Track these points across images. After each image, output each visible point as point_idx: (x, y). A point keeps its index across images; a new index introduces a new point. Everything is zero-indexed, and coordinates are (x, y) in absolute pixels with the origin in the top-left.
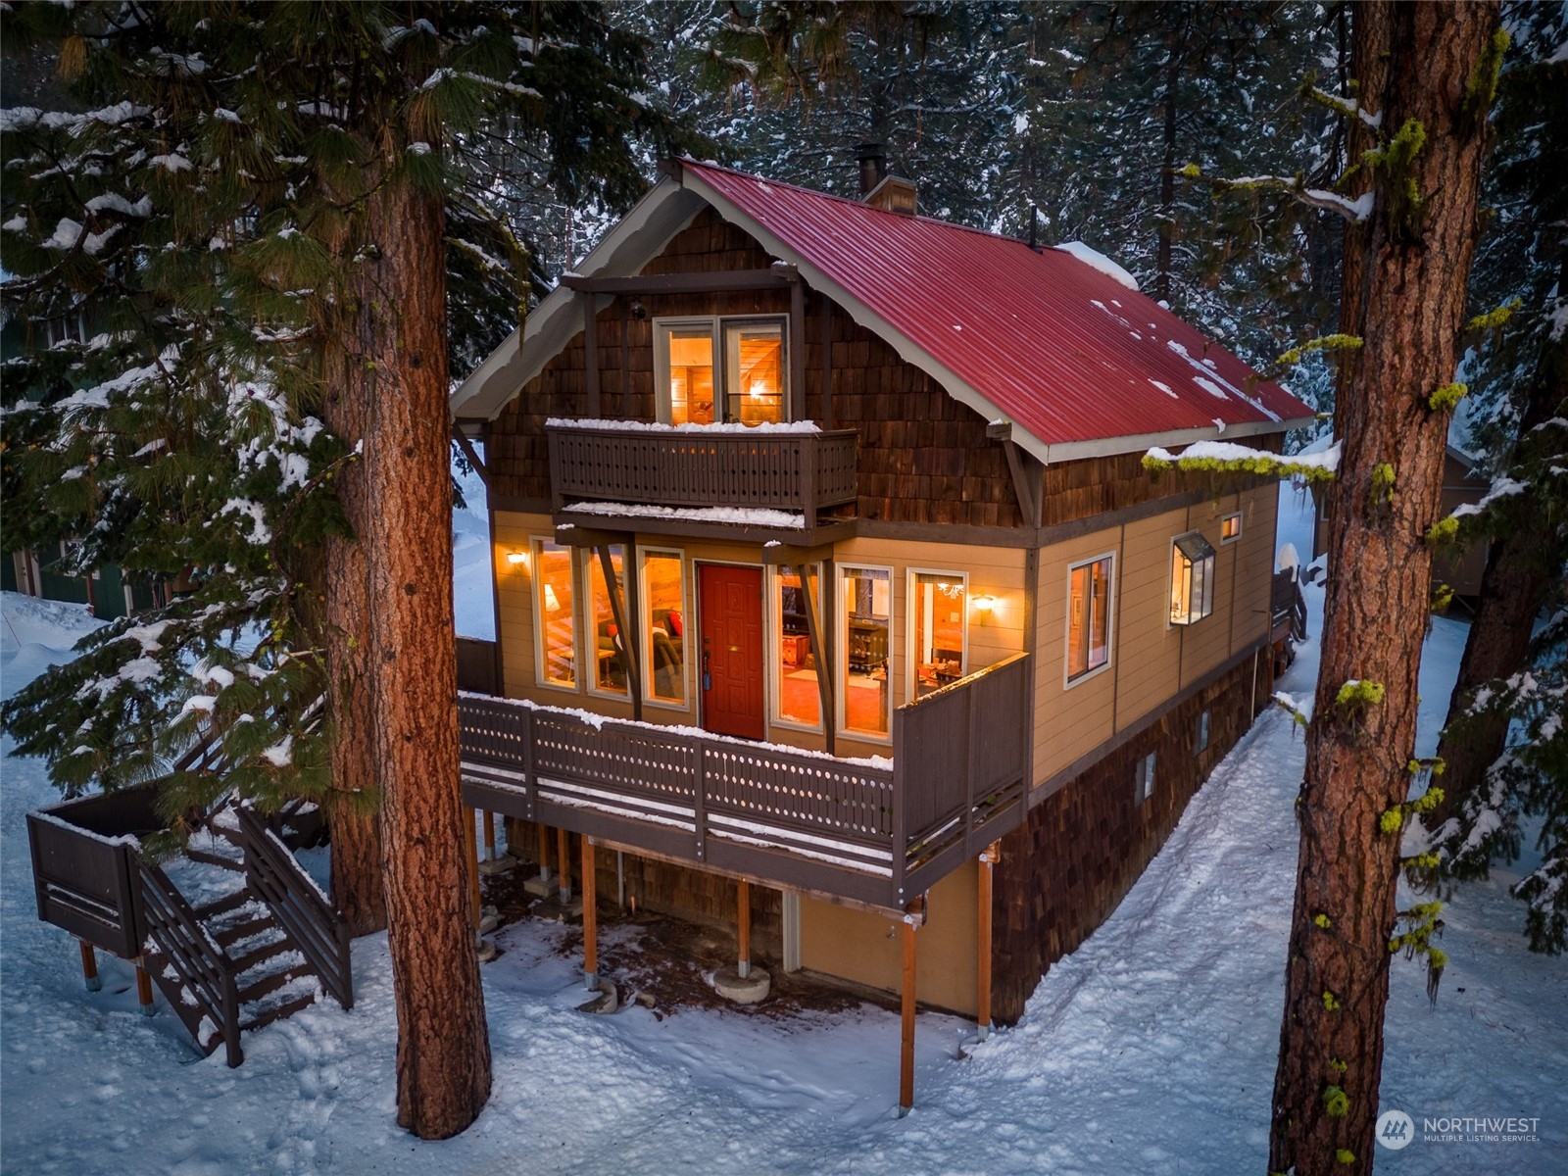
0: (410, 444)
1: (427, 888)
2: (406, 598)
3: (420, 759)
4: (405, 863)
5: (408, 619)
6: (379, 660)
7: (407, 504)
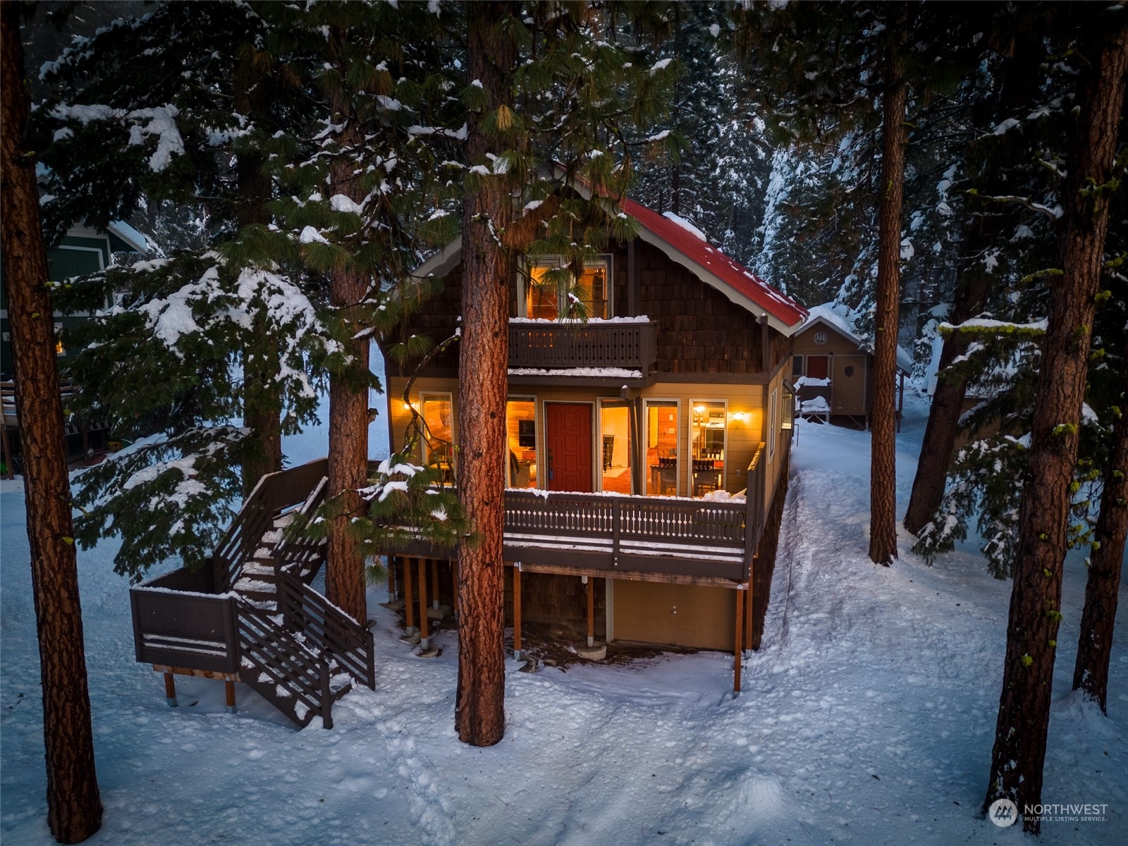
0: (497, 330)
1: (492, 593)
2: (490, 421)
3: (492, 516)
4: (479, 579)
5: (490, 433)
6: (470, 458)
7: (493, 364)
